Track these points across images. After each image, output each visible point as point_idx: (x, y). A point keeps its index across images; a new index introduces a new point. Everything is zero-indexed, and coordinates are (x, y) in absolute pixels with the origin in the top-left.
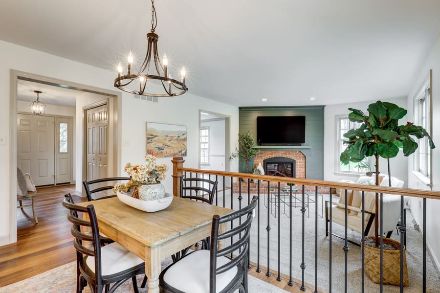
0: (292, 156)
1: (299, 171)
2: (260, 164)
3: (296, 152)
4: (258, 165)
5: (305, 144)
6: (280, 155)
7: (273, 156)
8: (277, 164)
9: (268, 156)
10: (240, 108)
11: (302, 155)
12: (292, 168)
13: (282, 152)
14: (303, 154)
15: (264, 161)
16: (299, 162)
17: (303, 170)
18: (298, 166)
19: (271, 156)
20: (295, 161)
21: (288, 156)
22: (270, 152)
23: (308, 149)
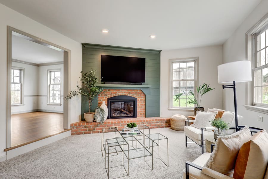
0: (134, 95)
1: (140, 108)
2: (104, 102)
3: (138, 90)
4: (102, 103)
5: (145, 83)
6: (124, 94)
7: (117, 94)
8: (123, 103)
9: (112, 94)
10: (83, 45)
11: (142, 94)
12: (134, 105)
13: (125, 91)
14: (143, 92)
15: (109, 99)
16: (140, 100)
17: (143, 107)
18: (139, 104)
19: (115, 95)
20: (137, 99)
21: (131, 95)
22: (114, 91)
23: (147, 88)
